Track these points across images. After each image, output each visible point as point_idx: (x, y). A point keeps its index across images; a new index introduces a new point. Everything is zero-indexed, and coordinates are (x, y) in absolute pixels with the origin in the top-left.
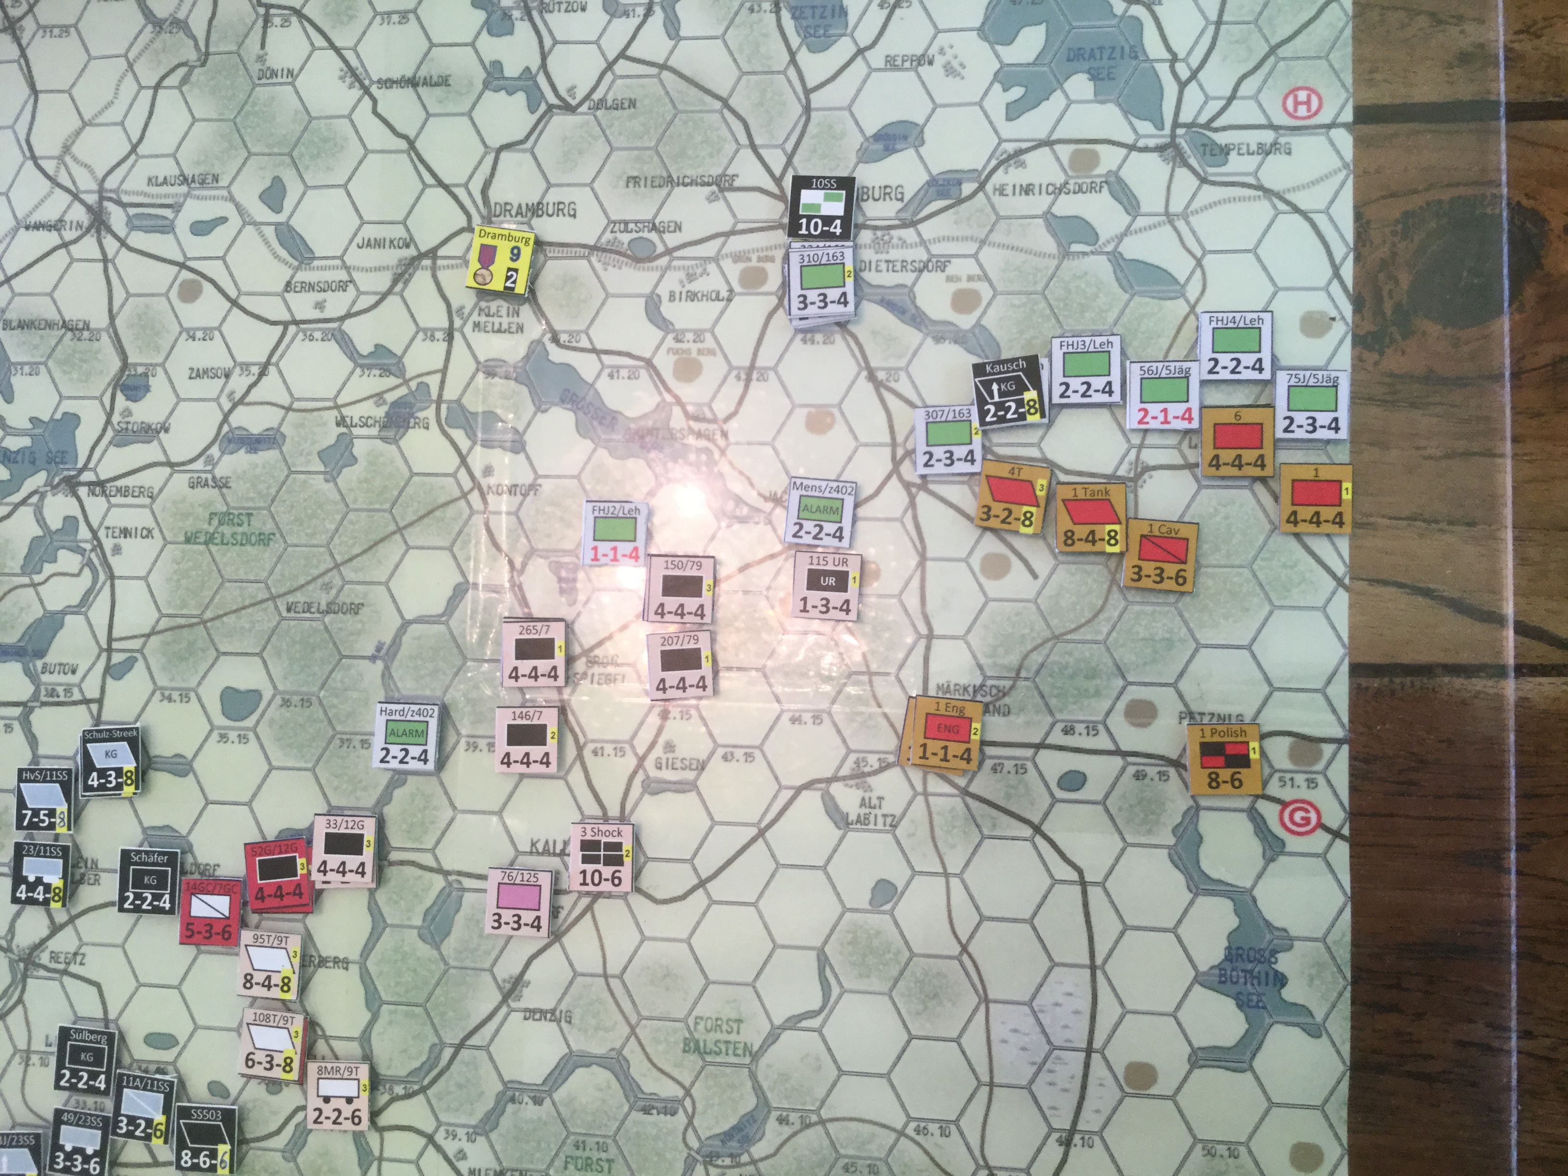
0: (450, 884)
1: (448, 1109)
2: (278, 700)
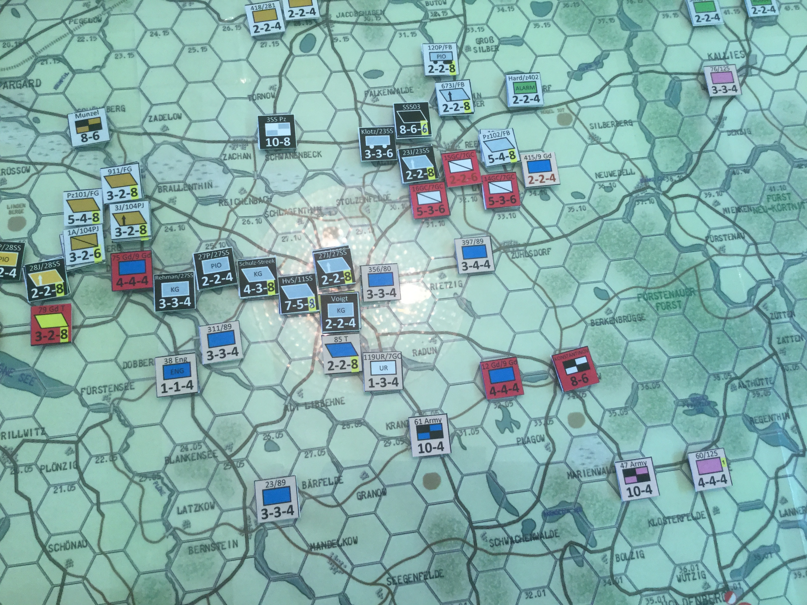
0: (674, 79)
1: (703, 183)
2: (561, 5)
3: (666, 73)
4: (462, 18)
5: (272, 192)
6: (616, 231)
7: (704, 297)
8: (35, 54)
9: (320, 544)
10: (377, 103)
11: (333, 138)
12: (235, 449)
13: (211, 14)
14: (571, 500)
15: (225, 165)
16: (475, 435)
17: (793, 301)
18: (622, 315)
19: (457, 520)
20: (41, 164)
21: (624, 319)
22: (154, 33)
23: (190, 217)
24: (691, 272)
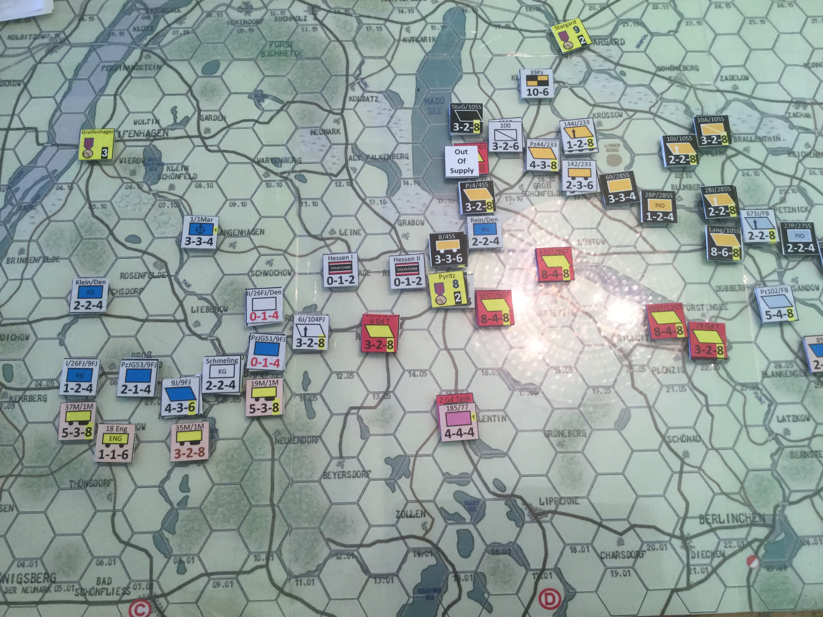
8: (617, 17)
15: (790, 122)
20: (631, 110)
22: (719, 6)
23: (763, 165)
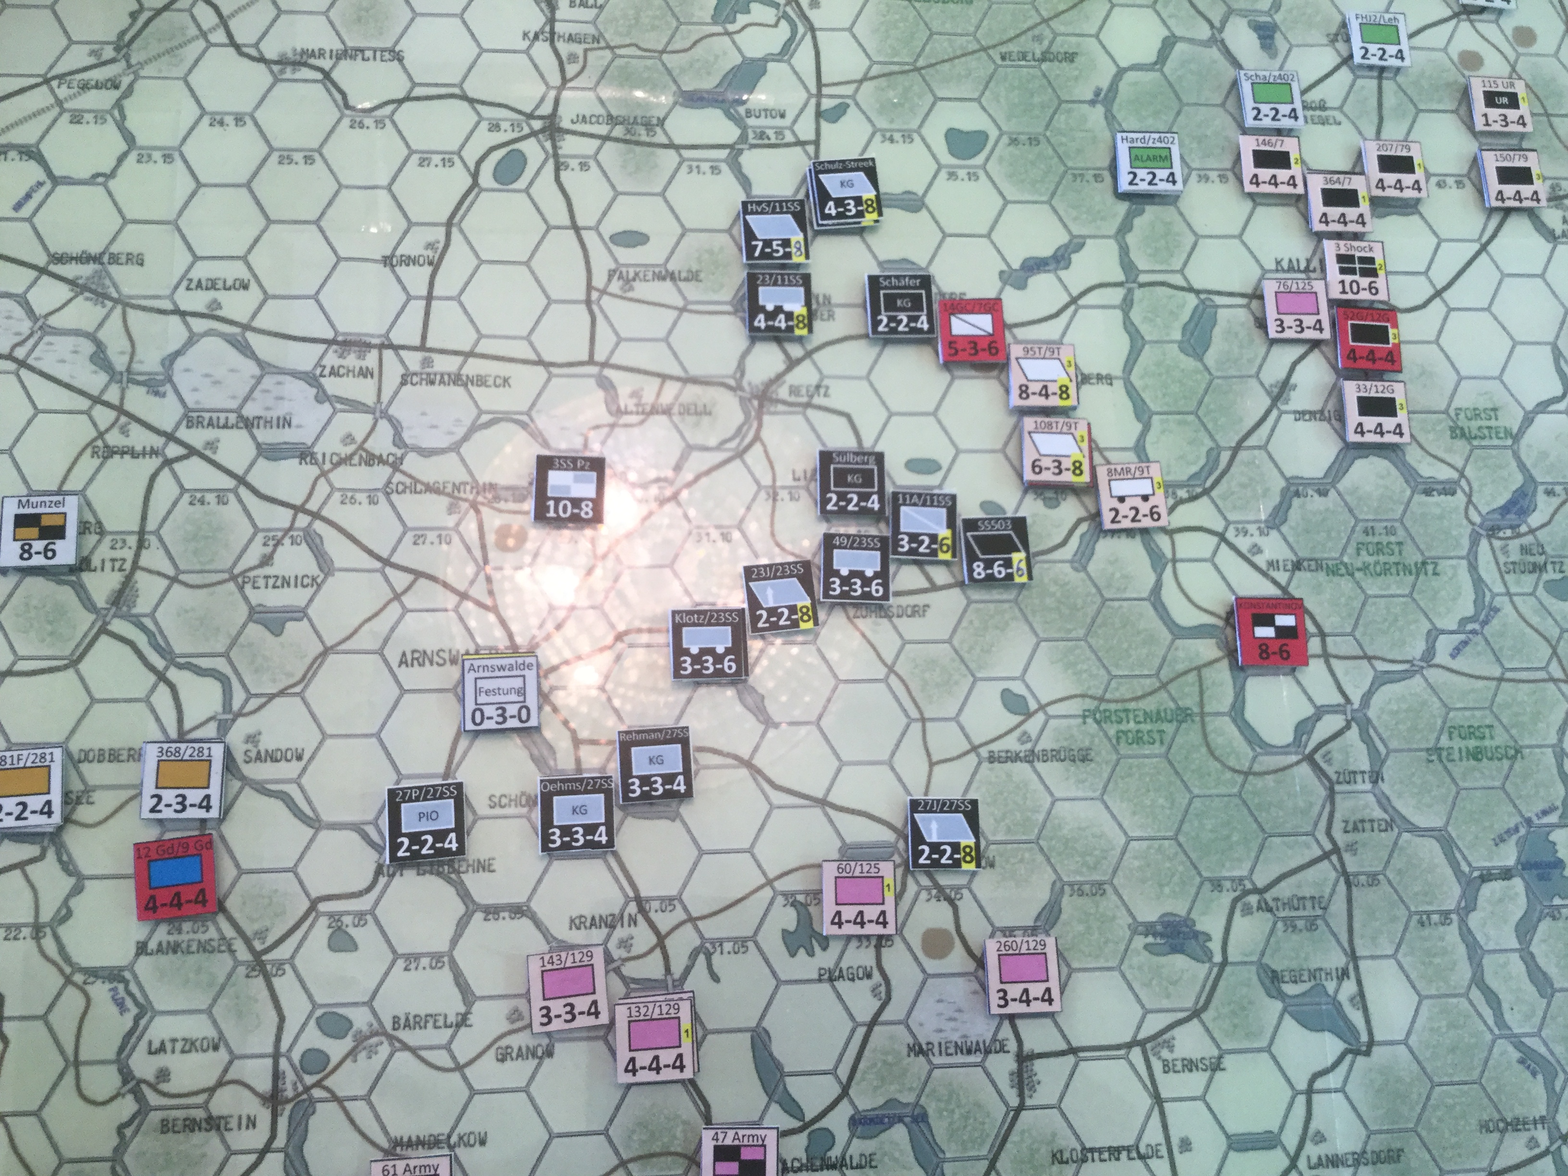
0: (1203, 302)
1: (1235, 507)
2: (1005, 140)
3: (1191, 289)
4: (811, 149)
5: (406, 446)
6: (1056, 582)
7: (1209, 728)
9: (414, 1139)
10: (630, 295)
11: (538, 354)
12: (270, 940)
13: (331, 94)
14: (908, 1098)
15: (320, 387)
16: (740, 955)
17: (1383, 750)
18: (1048, 748)
19: (684, 1117)
21: (1054, 755)
22: (218, 121)
23: (241, 480)
24: (1192, 677)
